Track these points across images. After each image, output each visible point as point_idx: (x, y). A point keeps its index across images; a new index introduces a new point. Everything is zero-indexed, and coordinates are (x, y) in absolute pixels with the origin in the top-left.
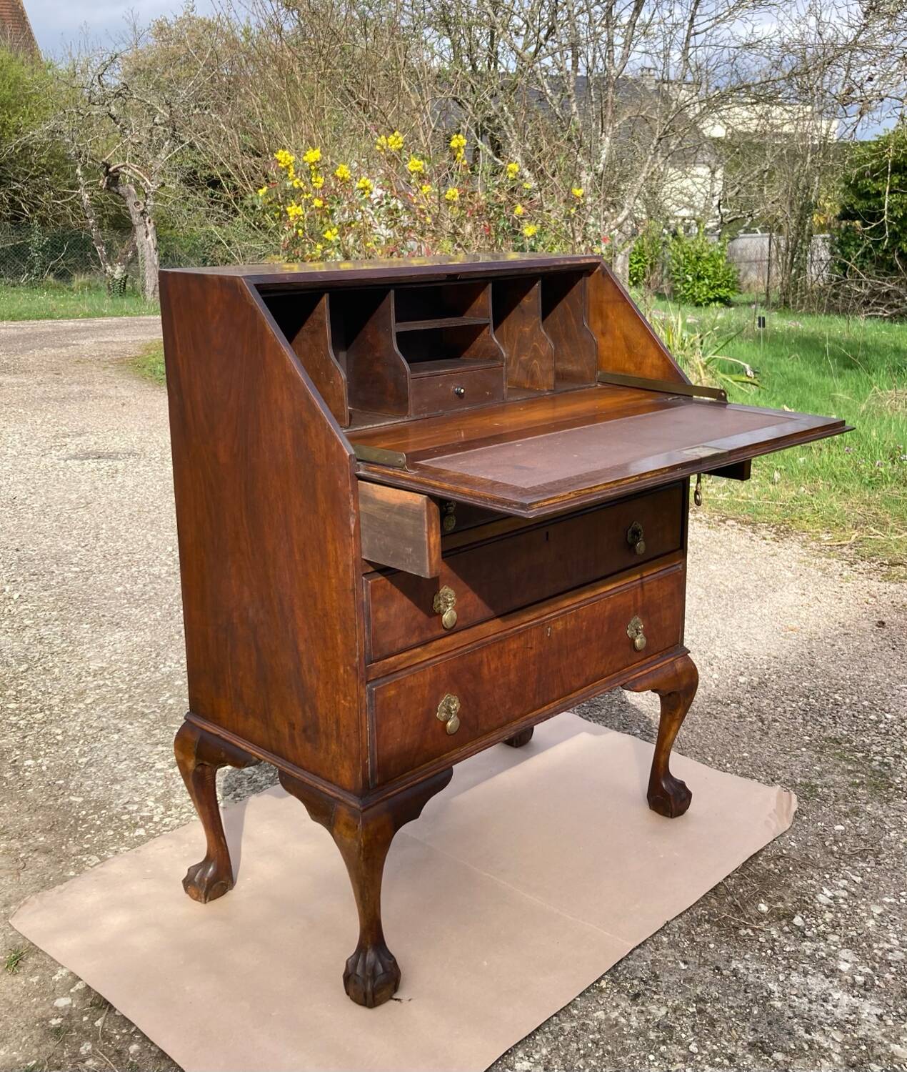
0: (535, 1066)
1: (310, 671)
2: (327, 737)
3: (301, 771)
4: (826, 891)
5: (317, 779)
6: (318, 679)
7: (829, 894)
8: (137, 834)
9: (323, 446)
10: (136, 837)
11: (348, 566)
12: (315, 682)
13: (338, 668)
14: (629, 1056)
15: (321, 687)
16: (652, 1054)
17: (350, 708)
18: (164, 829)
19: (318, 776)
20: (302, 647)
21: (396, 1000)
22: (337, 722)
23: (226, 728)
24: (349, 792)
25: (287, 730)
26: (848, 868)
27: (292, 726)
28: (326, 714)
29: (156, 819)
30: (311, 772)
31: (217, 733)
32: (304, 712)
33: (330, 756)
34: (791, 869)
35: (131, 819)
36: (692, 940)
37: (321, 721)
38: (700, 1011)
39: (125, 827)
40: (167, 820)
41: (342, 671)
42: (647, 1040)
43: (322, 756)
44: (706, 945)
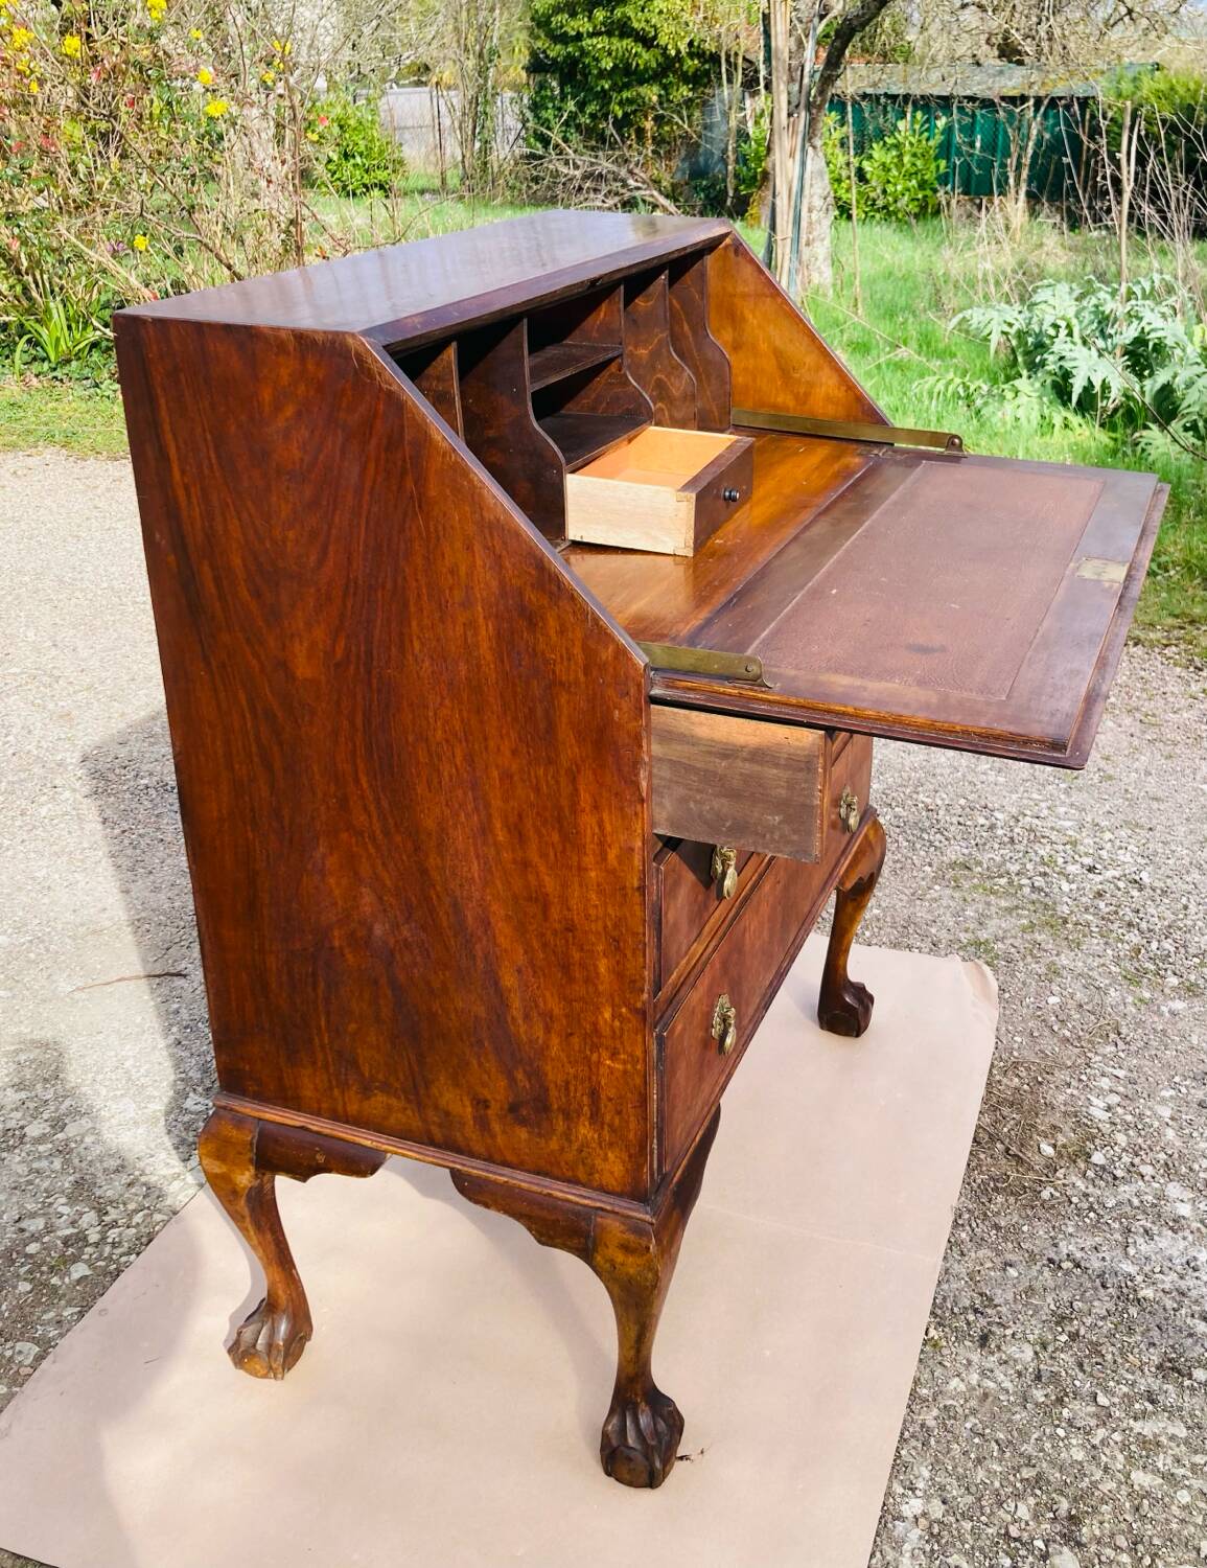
0: (928, 1502)
1: (527, 1017)
2: (567, 1116)
3: (507, 1171)
4: (1095, 1101)
5: (547, 1181)
6: (548, 1030)
7: (1102, 1105)
8: (76, 1276)
9: (577, 650)
10: (79, 1282)
11: (632, 850)
12: (541, 1034)
13: (598, 1009)
14: (1033, 1441)
15: (555, 1041)
16: (1058, 1426)
17: (625, 1072)
18: (118, 1251)
19: (546, 1175)
20: (509, 980)
21: (681, 1458)
22: (594, 1094)
23: (317, 1113)
24: (620, 1195)
25: (469, 1110)
26: (1098, 1058)
27: (481, 1104)
28: (567, 1083)
29: (94, 1237)
30: (529, 1171)
31: (298, 1124)
32: (512, 1079)
33: (575, 1146)
34: (1040, 1079)
35: (46, 1248)
36: (997, 1227)
37: (553, 1093)
38: (1074, 1336)
39: (44, 1268)
40: (113, 1234)
41: (607, 1015)
42: (1037, 1405)
43: (554, 1145)
44: (1016, 1229)
